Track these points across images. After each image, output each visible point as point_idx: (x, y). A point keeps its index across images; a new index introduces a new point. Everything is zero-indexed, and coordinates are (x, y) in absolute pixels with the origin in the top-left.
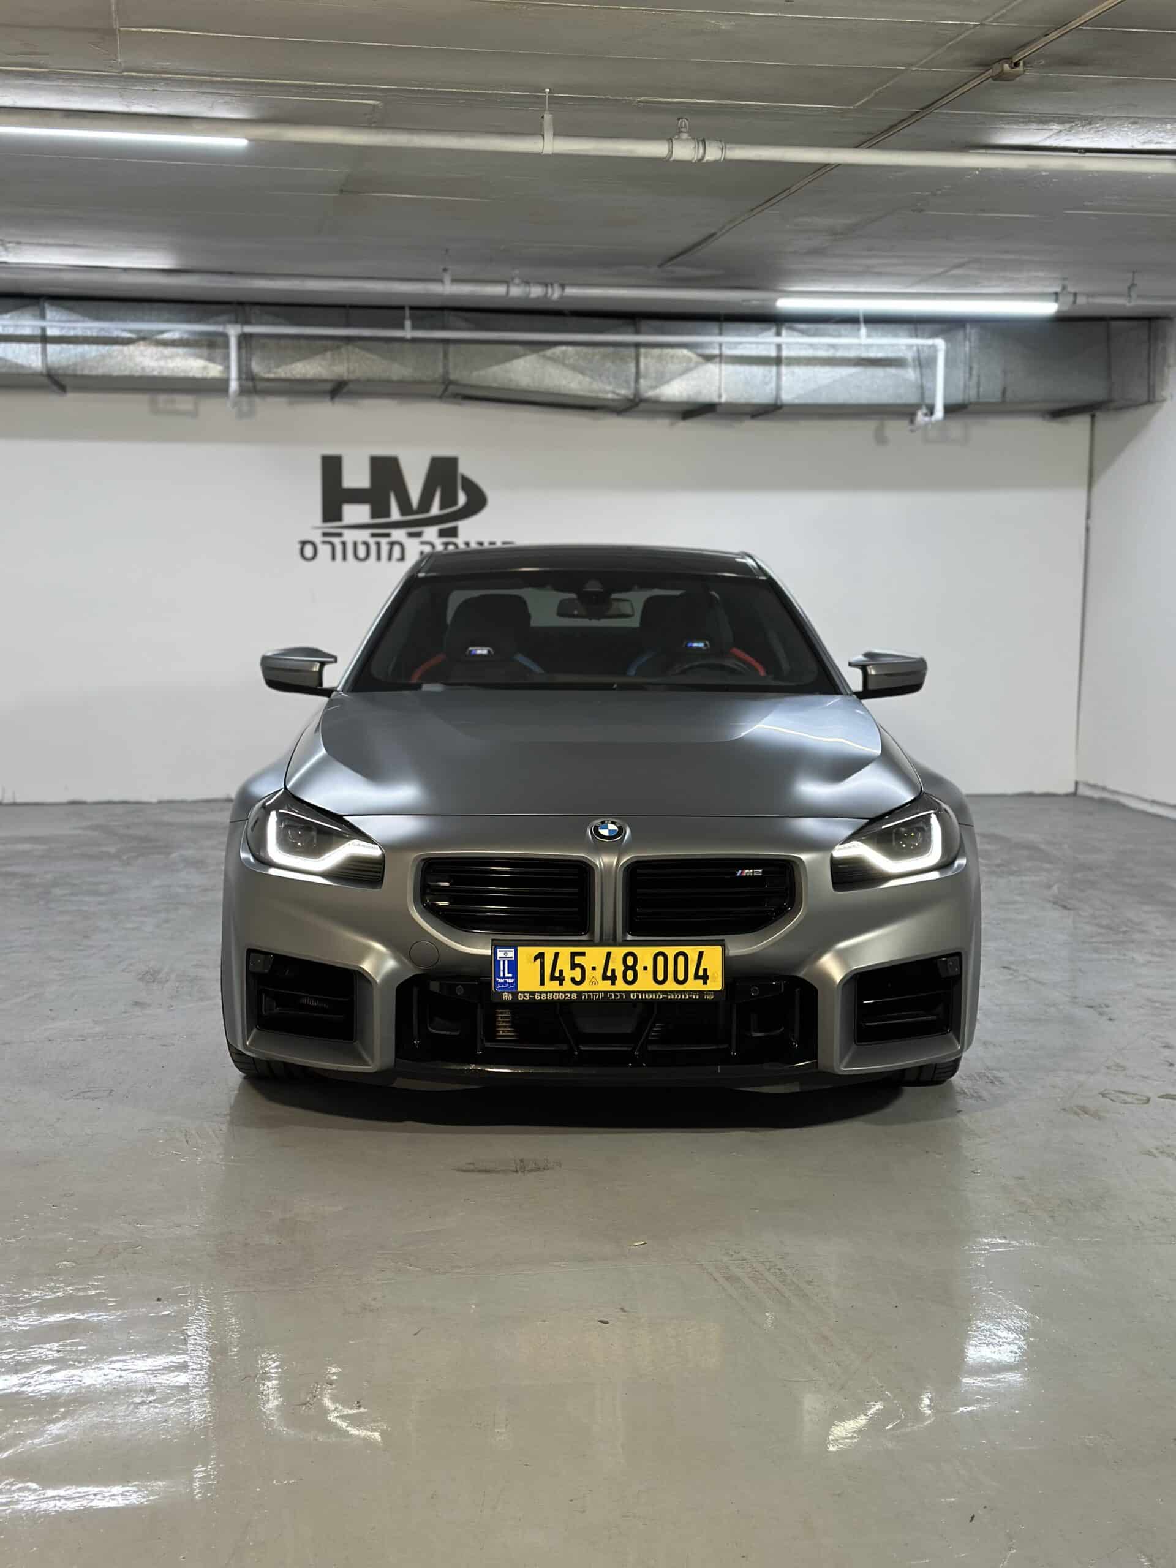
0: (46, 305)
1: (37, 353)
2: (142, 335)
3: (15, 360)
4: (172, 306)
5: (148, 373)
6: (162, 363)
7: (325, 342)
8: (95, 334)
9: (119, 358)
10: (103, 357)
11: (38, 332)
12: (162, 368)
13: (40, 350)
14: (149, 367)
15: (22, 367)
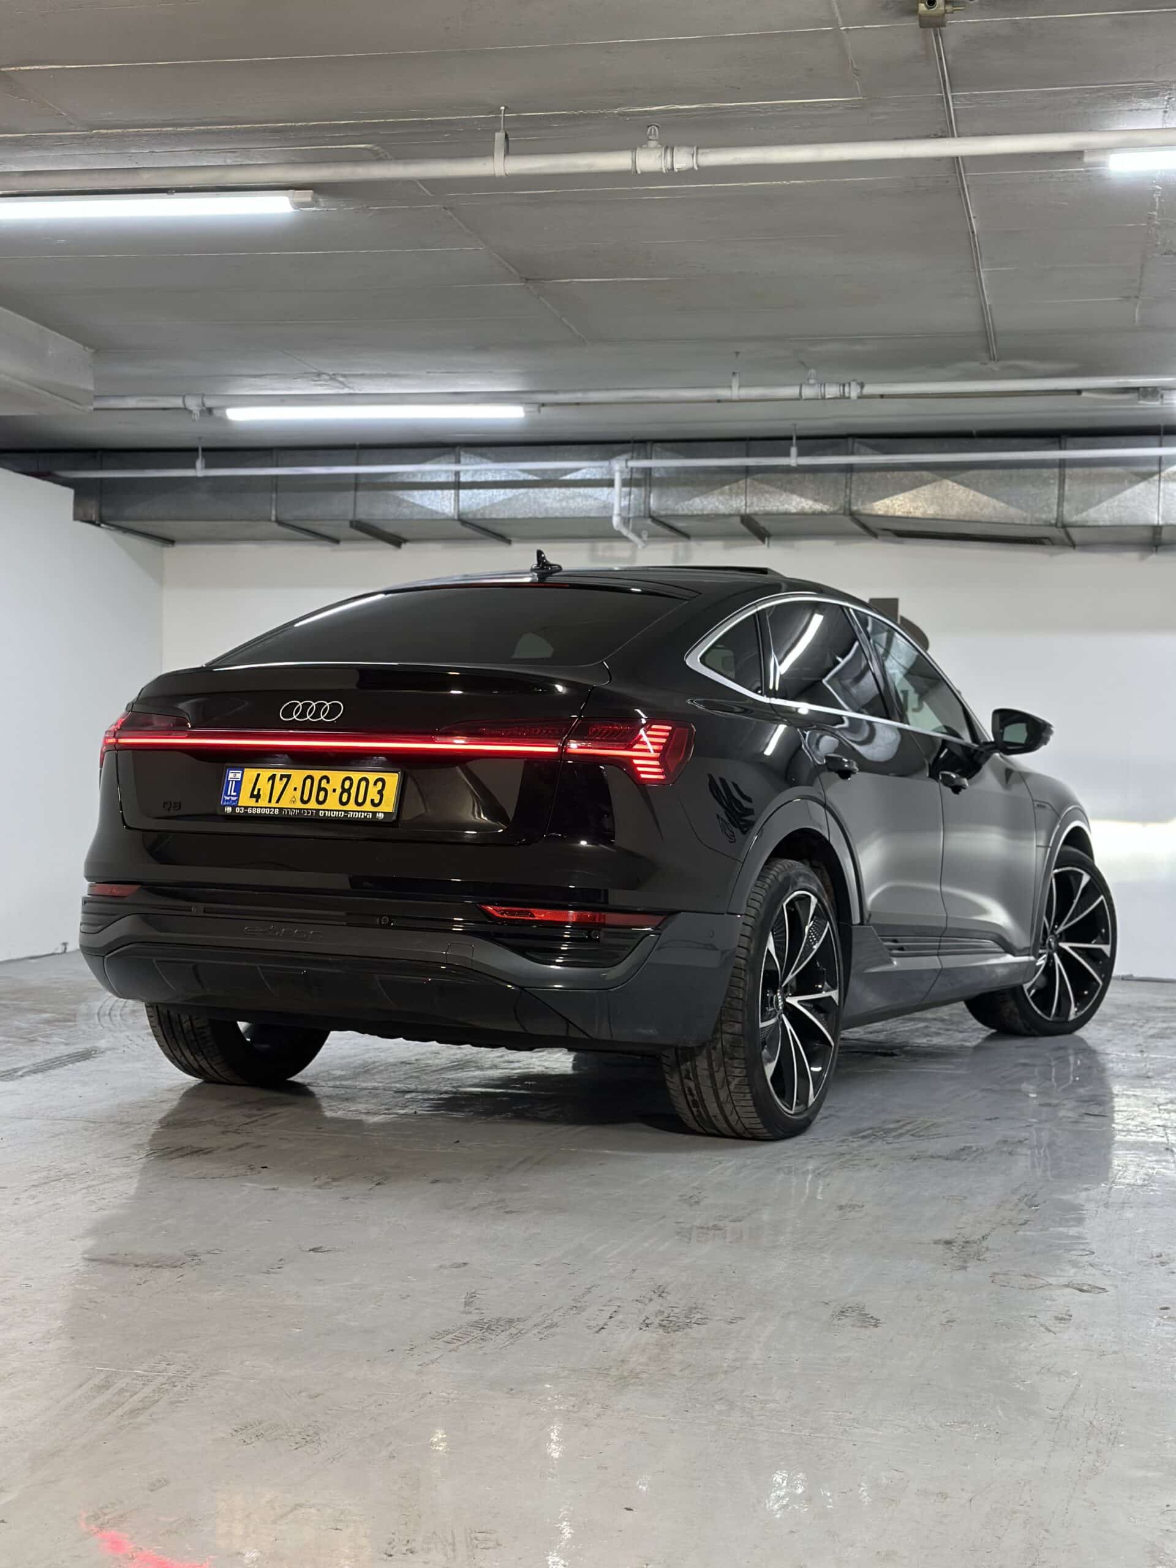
0: (462, 453)
1: (450, 499)
2: (546, 477)
3: (430, 507)
4: (574, 447)
5: (551, 514)
6: (564, 504)
7: (725, 477)
8: (503, 479)
9: (525, 500)
10: (510, 499)
11: (452, 478)
12: (563, 509)
13: (453, 496)
14: (552, 508)
15: (437, 513)
